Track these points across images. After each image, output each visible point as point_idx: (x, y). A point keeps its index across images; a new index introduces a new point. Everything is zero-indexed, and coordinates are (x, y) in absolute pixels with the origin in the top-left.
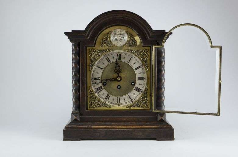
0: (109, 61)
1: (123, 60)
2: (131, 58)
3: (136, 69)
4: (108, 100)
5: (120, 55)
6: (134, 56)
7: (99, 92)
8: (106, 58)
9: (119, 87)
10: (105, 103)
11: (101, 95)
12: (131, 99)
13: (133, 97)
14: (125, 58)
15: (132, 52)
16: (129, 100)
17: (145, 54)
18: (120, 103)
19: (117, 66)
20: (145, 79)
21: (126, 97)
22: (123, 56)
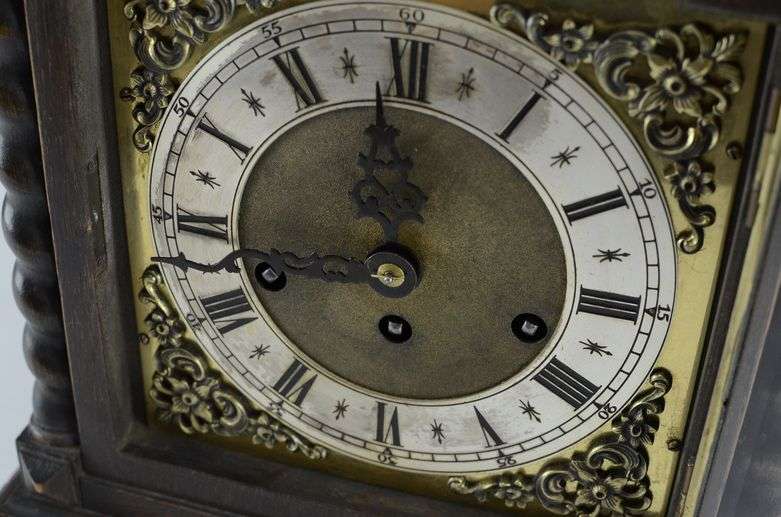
0: (306, 90)
1: (442, 105)
2: (537, 97)
3: (578, 211)
4: (298, 402)
5: (421, 54)
6: (569, 83)
7: (223, 331)
8: (277, 59)
9: (397, 332)
10: (272, 420)
11: (243, 357)
12: (498, 441)
13: (514, 427)
14: (466, 87)
15: (555, 40)
16: (479, 441)
17: (691, 88)
18: (397, 441)
19: (385, 154)
20: (653, 312)
21: (455, 414)
22: (450, 63)
